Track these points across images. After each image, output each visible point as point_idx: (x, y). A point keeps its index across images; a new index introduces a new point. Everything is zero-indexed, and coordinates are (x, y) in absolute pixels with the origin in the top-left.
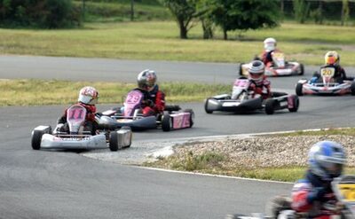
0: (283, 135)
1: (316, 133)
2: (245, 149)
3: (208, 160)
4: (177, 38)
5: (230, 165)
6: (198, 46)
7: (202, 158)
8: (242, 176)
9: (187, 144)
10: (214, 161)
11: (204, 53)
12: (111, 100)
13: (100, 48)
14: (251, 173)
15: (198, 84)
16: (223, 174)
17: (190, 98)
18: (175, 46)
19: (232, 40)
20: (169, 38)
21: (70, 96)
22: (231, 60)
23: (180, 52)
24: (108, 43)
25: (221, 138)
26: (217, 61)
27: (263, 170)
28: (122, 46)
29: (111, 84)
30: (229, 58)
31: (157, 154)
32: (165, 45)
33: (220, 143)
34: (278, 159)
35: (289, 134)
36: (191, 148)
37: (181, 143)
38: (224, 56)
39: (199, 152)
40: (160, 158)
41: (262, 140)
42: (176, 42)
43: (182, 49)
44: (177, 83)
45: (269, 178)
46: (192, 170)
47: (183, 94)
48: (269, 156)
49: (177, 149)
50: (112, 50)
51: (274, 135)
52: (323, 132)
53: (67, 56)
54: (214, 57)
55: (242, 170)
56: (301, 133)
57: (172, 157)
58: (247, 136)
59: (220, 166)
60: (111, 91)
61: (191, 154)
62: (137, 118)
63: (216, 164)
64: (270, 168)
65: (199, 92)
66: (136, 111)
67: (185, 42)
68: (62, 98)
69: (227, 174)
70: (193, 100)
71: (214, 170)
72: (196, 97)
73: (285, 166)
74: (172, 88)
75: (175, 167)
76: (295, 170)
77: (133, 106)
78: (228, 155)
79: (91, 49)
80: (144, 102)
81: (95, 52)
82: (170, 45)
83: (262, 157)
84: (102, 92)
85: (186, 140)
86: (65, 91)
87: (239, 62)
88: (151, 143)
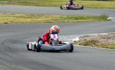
2: (104, 38)
3: (91, 42)
5: (99, 44)
6: (88, 2)
7: (89, 41)
8: (103, 48)
9: (84, 37)
10: (93, 42)
11: (90, 5)
12: (58, 21)
13: (54, 3)
14: (106, 46)
15: (88, 16)
16: (97, 47)
17: (85, 20)
18: (80, 3)
19: (100, 0)
21: (44, 20)
22: (100, 7)
24: (57, 2)
25: (96, 35)
26: (94, 8)
27: (110, 46)
28: (62, 3)
29: (58, 16)
31: (74, 40)
33: (96, 36)
36: (86, 38)
37: (82, 36)
38: (97, 6)
39: (88, 39)
40: (75, 41)
41: (110, 35)
42: (80, 1)
43: (83, 4)
44: (81, 15)
45: (113, 48)
46: (86, 45)
47: (83, 19)
48: (113, 41)
49: (81, 38)
50: (58, 4)
51: (114, 34)
53: (43, 6)
54: (93, 6)
55: (103, 46)
57: (79, 41)
58: (105, 34)
59: (96, 44)
60: (58, 18)
61: (86, 40)
63: (94, 44)
64: (113, 45)
65: (88, 19)
68: (41, 21)
70: (86, 21)
71: (93, 46)
72: (87, 20)
74: (79, 17)
75: (80, 44)
78: (98, 40)
79: (51, 4)
81: (52, 5)
83: (110, 41)
84: (55, 19)
85: (84, 35)
86: (42, 18)
87: (102, 8)
88: (72, 36)
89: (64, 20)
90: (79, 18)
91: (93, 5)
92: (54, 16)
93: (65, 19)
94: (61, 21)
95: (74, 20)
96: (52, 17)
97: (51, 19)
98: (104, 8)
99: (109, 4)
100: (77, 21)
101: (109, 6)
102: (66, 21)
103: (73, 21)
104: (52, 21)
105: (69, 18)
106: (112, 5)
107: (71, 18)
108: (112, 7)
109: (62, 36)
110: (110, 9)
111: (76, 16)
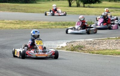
0: (103, 39)
1: (114, 39)
2: (90, 44)
3: (78, 48)
4: (68, 6)
5: (85, 49)
6: (75, 9)
7: (76, 47)
8: (89, 53)
9: (71, 42)
11: (77, 12)
12: (46, 27)
14: (92, 52)
16: (83, 52)
18: (67, 9)
19: (86, 7)
20: (65, 6)
21: (32, 26)
22: (86, 14)
23: (69, 11)
24: (45, 8)
25: (82, 40)
27: (96, 51)
29: (46, 22)
30: (85, 13)
31: (61, 45)
32: (64, 9)
33: (82, 42)
34: (101, 47)
35: (105, 39)
36: (72, 44)
37: (69, 42)
38: (84, 13)
39: (75, 45)
40: (62, 47)
41: (96, 41)
42: (67, 8)
43: (69, 10)
44: (68, 22)
45: (98, 54)
46: (73, 51)
47: (70, 25)
48: (98, 46)
49: (68, 44)
51: (100, 39)
52: (116, 38)
53: (31, 12)
54: (80, 13)
55: (89, 51)
56: (109, 39)
57: (66, 46)
58: (91, 40)
59: (82, 50)
60: (46, 24)
61: (72, 45)
62: (102, 26)
63: (80, 49)
64: (99, 50)
66: (102, 24)
67: (71, 8)
69: (84, 52)
71: (80, 51)
73: (104, 50)
75: (67, 50)
76: (107, 51)
77: (101, 22)
78: (84, 46)
80: (104, 21)
81: (41, 11)
82: (65, 9)
83: (96, 47)
84: (43, 25)
85: (71, 41)
86: (30, 24)
87: (89, 15)
88: (59, 42)
89: (52, 27)
90: (66, 24)
91: (80, 11)
92: (42, 22)
93: (52, 25)
94: (48, 27)
95: (62, 26)
96: (40, 23)
97: (39, 25)
98: (90, 15)
99: (95, 11)
100: (64, 27)
101: (95, 12)
102: (54, 27)
103: (60, 27)
104: (40, 27)
105: (57, 24)
106: (97, 12)
107: (59, 24)
108: (98, 13)
109: (49, 42)
110: (96, 15)
111: (63, 22)
